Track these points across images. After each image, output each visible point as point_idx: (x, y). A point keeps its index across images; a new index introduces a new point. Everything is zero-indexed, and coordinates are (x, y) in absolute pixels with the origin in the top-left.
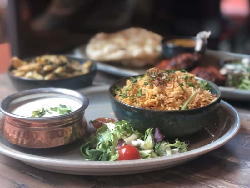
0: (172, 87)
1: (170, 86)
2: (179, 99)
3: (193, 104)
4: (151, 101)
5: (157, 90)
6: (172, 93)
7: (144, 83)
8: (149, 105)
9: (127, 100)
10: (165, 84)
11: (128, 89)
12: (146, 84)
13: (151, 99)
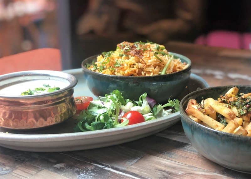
0: (148, 56)
1: (146, 55)
2: (157, 67)
3: (170, 70)
4: (131, 70)
5: (134, 59)
6: (150, 61)
7: (119, 55)
8: (129, 74)
9: (105, 72)
10: (140, 54)
11: (103, 61)
12: (121, 56)
13: (131, 68)
